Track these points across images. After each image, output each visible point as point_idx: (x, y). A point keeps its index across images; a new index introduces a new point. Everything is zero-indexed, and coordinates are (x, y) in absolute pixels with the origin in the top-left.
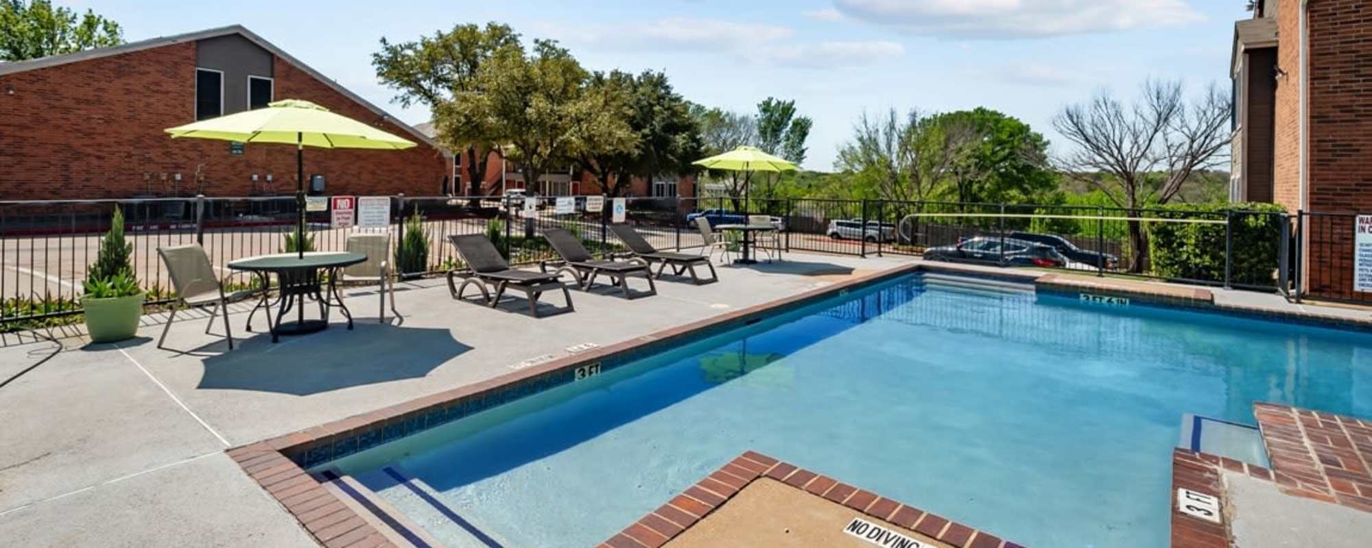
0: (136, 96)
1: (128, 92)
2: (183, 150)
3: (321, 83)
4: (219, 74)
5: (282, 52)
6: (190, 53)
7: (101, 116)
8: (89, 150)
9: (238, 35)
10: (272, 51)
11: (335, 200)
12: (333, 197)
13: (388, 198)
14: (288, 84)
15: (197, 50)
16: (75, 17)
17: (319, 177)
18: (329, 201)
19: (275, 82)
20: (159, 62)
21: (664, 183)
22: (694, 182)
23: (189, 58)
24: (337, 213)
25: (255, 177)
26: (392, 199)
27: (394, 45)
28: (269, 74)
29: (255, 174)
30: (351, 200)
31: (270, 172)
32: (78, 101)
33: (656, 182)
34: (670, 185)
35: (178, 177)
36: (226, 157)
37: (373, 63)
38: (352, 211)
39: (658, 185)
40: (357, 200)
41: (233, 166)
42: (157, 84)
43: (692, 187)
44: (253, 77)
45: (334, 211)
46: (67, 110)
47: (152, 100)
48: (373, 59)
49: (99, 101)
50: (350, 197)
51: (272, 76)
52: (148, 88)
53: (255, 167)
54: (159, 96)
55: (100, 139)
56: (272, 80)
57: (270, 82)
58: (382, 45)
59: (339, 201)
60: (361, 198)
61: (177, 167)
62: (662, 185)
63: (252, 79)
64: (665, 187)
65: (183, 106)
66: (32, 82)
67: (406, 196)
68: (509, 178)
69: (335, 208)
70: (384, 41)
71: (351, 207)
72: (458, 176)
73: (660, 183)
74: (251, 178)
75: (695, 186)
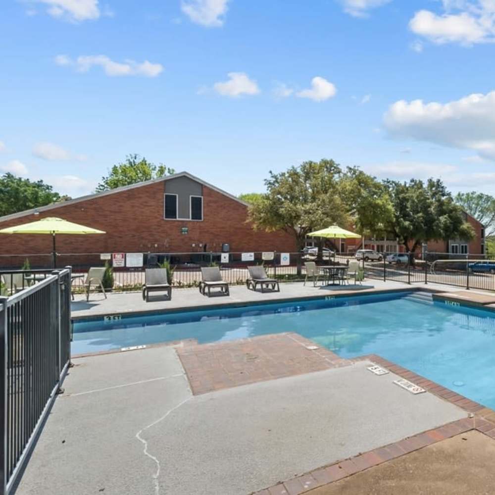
0: (136, 208)
1: (133, 206)
2: (159, 232)
3: (228, 197)
4: (176, 196)
5: (207, 183)
6: (161, 187)
7: (120, 218)
8: (116, 234)
9: (184, 176)
10: (202, 183)
11: (115, 255)
12: (113, 254)
13: (142, 254)
14: (210, 199)
15: (165, 185)
16: (155, 168)
17: (226, 245)
18: (112, 255)
19: (204, 198)
20: (147, 192)
21: (458, 245)
22: (482, 244)
23: (161, 189)
24: (116, 260)
25: (194, 245)
26: (144, 255)
27: (276, 175)
28: (201, 194)
29: (194, 243)
30: (123, 255)
31: (202, 243)
32: (111, 212)
33: (452, 244)
34: (462, 246)
35: (156, 245)
36: (179, 236)
37: (265, 184)
38: (124, 259)
39: (453, 246)
40: (125, 255)
41: (183, 240)
42: (146, 202)
43: (480, 247)
44: (193, 196)
45: (114, 259)
46: (105, 216)
47: (143, 210)
48: (264, 182)
49: (120, 212)
50: (122, 253)
51: (202, 195)
52: (141, 204)
53: (194, 240)
54: (146, 208)
55: (121, 229)
56: (202, 197)
57: (201, 198)
58: (270, 174)
59: (116, 256)
60: (127, 254)
61: (156, 241)
62: (456, 246)
63: (192, 197)
64: (458, 247)
65: (158, 212)
66: (91, 204)
67: (151, 253)
68: (366, 243)
69: (115, 258)
70: (271, 172)
71: (123, 258)
72: (343, 242)
73: (455, 245)
74: (191, 246)
75: (482, 246)
